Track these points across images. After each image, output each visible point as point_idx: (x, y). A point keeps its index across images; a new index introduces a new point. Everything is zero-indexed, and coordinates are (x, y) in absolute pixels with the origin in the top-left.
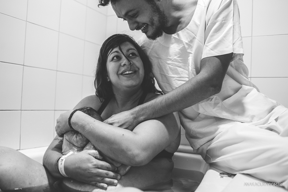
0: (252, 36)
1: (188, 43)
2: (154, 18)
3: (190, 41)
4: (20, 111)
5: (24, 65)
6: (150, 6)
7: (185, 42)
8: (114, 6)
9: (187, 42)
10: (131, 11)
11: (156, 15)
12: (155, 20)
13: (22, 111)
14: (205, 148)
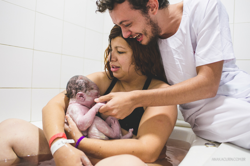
0: (234, 23)
1: (176, 49)
2: (147, 29)
3: (178, 48)
4: (31, 89)
5: (34, 49)
6: (144, 18)
7: (173, 48)
8: (111, 14)
9: (174, 48)
10: (125, 21)
11: (149, 27)
12: (148, 31)
13: (33, 89)
14: (193, 118)
